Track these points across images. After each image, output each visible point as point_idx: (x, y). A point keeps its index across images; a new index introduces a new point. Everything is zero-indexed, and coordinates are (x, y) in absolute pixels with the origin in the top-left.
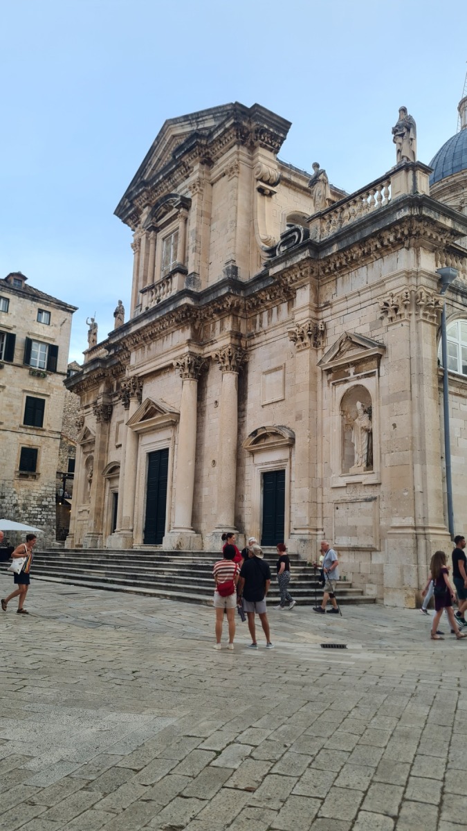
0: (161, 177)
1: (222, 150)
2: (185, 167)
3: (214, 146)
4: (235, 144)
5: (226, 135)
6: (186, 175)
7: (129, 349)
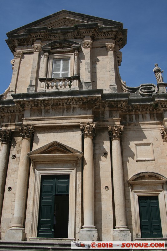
0: (59, 31)
1: (103, 37)
2: (78, 34)
3: (100, 34)
4: (112, 38)
5: (110, 33)
6: (76, 37)
7: (25, 108)
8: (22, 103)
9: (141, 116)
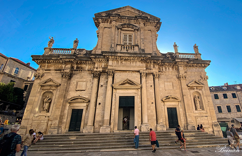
3: (148, 23)
4: (154, 26)
5: (153, 23)
7: (109, 59)
8: (108, 56)
9: (167, 68)
